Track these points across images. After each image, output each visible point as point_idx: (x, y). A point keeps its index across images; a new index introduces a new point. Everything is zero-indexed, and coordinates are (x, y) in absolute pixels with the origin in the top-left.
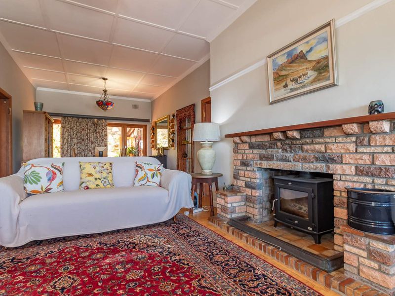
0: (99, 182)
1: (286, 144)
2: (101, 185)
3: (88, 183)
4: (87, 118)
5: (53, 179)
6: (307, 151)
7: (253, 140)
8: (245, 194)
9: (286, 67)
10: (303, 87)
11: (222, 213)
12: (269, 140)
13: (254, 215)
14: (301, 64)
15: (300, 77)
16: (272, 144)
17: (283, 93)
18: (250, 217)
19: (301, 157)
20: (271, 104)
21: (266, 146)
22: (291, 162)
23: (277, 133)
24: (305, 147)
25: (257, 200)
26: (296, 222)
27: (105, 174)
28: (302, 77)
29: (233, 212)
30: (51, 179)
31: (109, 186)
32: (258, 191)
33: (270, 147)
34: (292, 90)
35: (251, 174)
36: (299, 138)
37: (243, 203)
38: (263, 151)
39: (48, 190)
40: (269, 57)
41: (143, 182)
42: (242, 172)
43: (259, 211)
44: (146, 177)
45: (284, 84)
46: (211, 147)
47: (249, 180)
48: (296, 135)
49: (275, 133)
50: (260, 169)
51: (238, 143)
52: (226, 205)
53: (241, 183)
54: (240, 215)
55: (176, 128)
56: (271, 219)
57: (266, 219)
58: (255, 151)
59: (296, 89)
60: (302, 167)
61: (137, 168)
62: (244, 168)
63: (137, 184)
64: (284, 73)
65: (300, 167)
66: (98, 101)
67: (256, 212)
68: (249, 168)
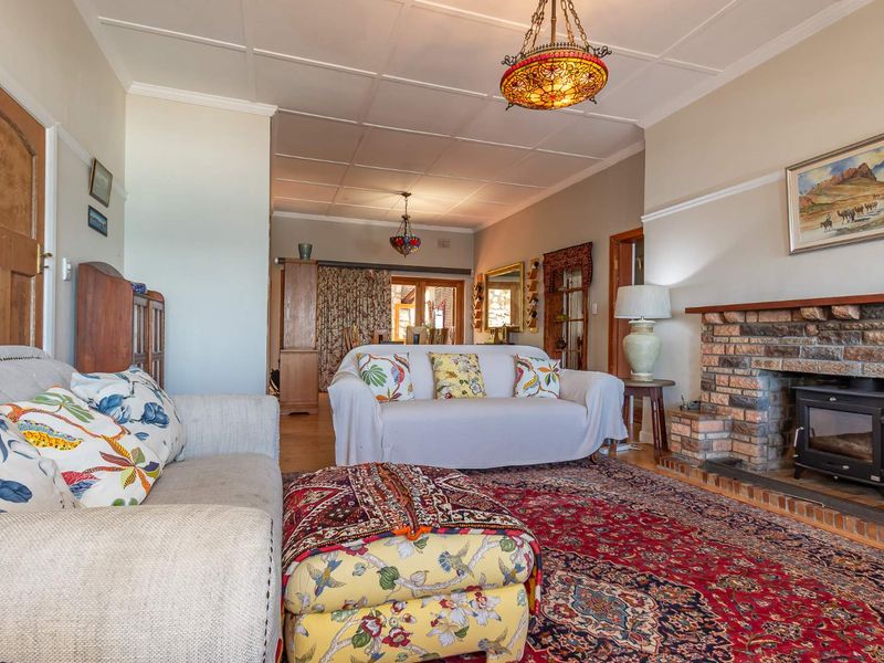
0: (466, 387)
1: (828, 328)
2: (470, 392)
3: (450, 388)
4: (356, 268)
5: (402, 380)
6: (875, 342)
7: (752, 319)
8: (730, 418)
9: (831, 189)
10: (864, 228)
11: (684, 451)
12: (790, 319)
13: (750, 457)
14: (861, 187)
15: (861, 210)
16: (795, 327)
17: (820, 235)
18: (741, 461)
19: (861, 353)
20: (791, 254)
21: (782, 330)
22: (838, 360)
23: (811, 310)
24: (871, 334)
25: (757, 429)
26: (846, 467)
27: (473, 376)
28: (865, 209)
29: (708, 449)
30: (399, 379)
31: (480, 395)
32: (760, 413)
33: (790, 334)
34: (841, 232)
35: (744, 382)
36: (857, 318)
37: (726, 435)
38: (775, 339)
39: (396, 396)
40: (793, 168)
41: (532, 391)
42: (724, 379)
43: (762, 450)
44: (536, 382)
45: (824, 219)
46: (651, 329)
47: (739, 392)
48: (853, 313)
49: (806, 310)
50: (766, 372)
51: (715, 324)
52: (695, 435)
53: (720, 398)
54: (719, 456)
55: (541, 290)
56: (783, 467)
57: (774, 465)
58: (754, 340)
59: (852, 231)
60: (863, 369)
61: (519, 365)
62: (727, 370)
63: (521, 393)
64: (824, 200)
65: (857, 369)
66: (395, 238)
67: (755, 450)
68: (737, 371)
